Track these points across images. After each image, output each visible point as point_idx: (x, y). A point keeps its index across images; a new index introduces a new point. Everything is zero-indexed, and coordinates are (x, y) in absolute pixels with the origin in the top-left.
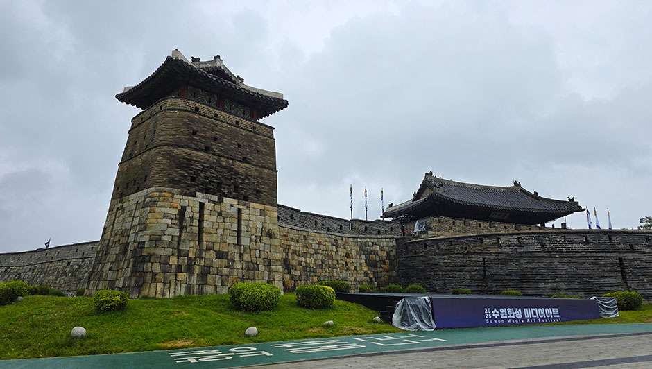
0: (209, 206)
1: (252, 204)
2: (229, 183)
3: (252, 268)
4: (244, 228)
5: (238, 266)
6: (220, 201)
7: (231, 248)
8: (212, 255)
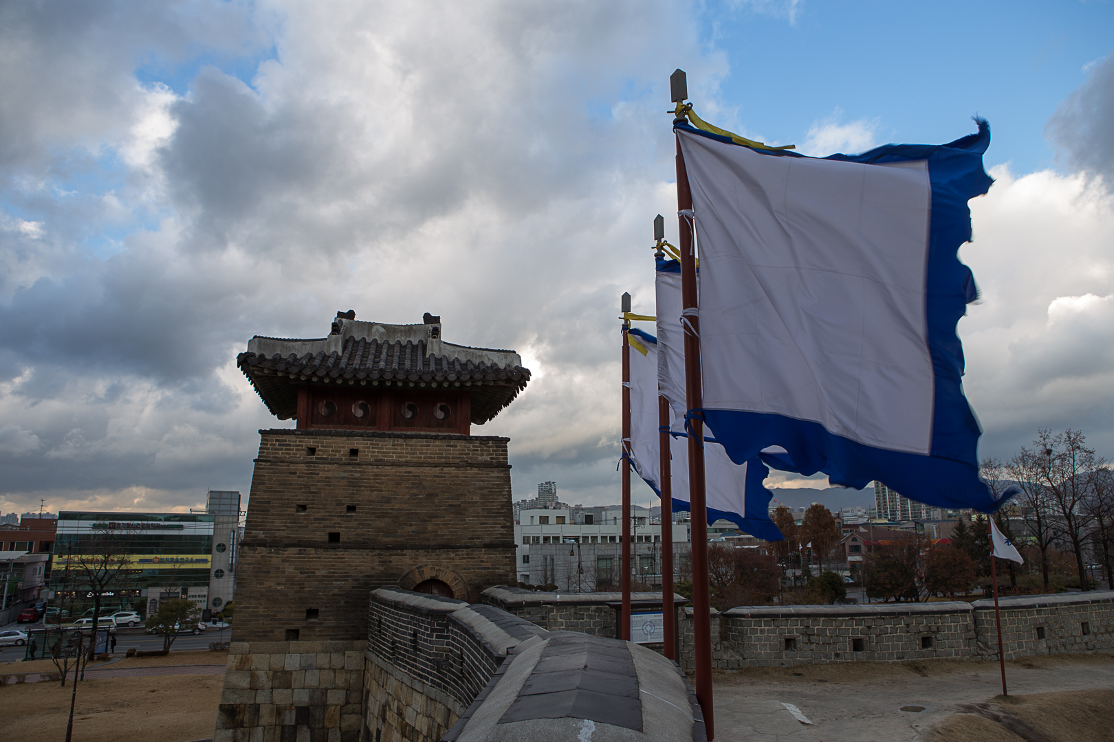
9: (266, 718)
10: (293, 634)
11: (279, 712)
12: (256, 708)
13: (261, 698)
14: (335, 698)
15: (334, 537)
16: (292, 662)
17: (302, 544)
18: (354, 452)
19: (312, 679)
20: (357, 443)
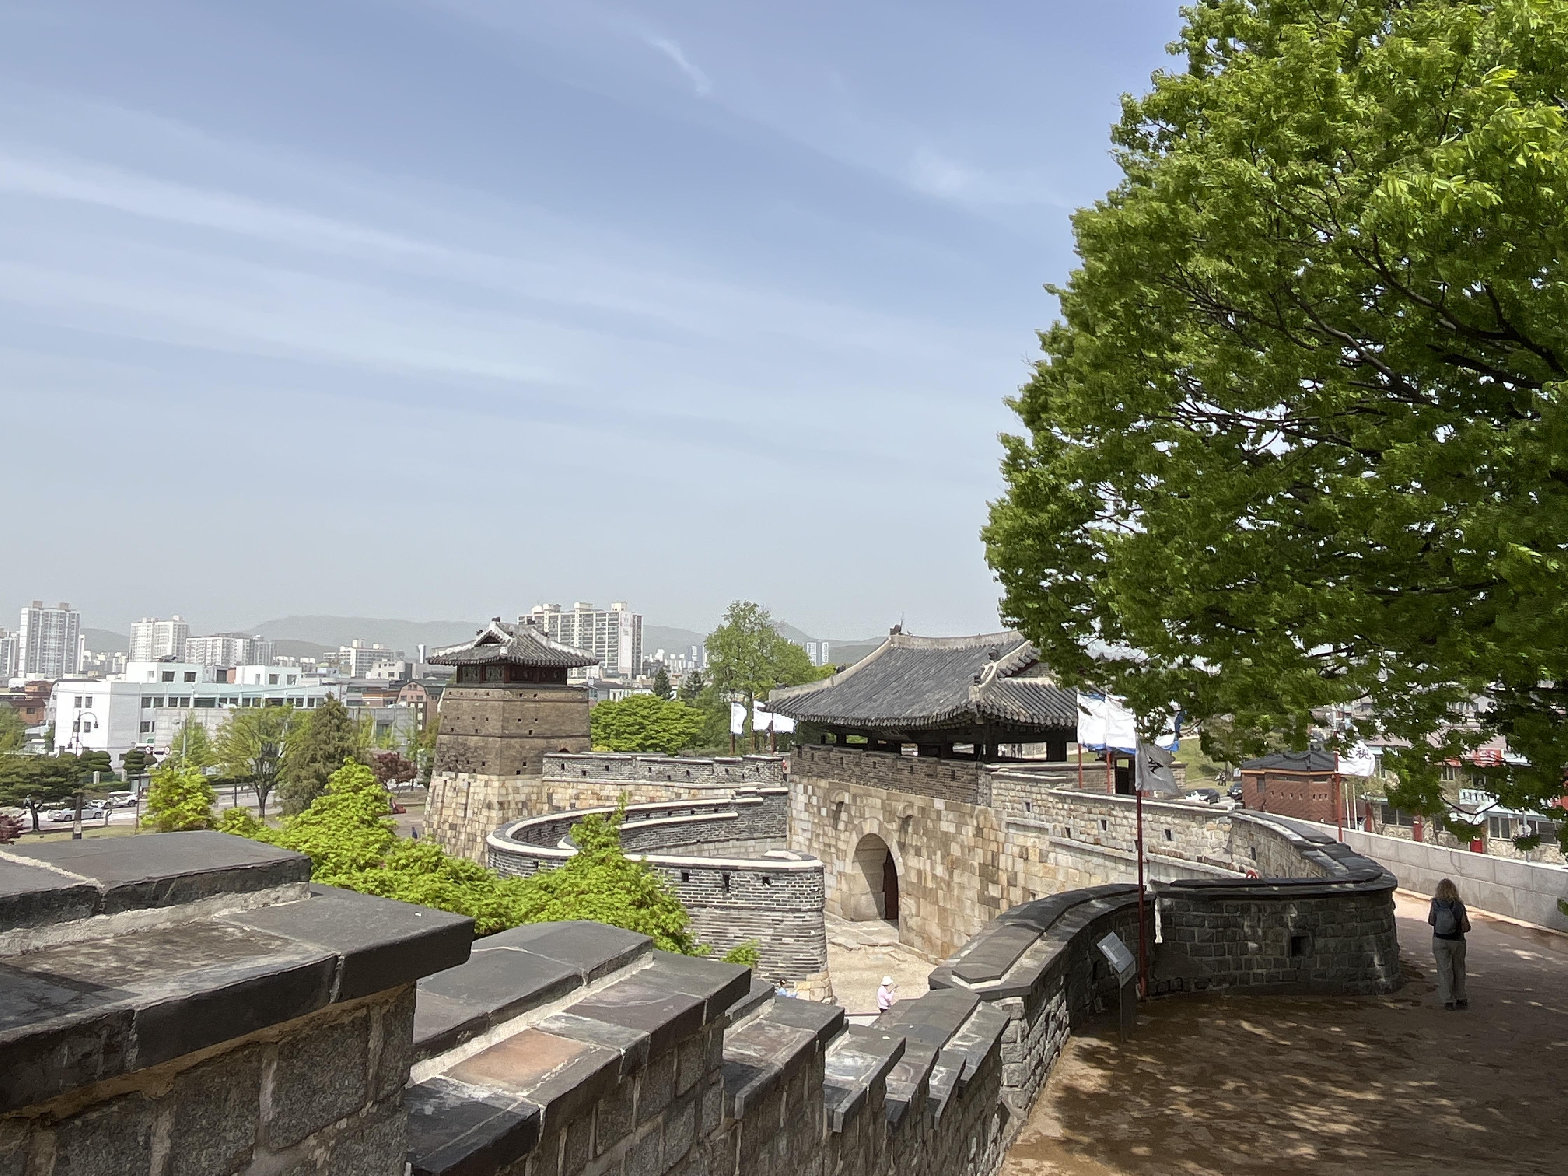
0: (449, 783)
1: (479, 776)
2: (463, 758)
3: (472, 838)
4: (470, 801)
5: (463, 837)
6: (457, 776)
7: (460, 822)
8: (446, 827)
9: (513, 806)
10: (518, 773)
11: (517, 804)
12: (509, 802)
13: (510, 798)
14: (534, 797)
15: (531, 732)
17: (522, 736)
18: (535, 696)
19: (526, 790)
20: (537, 692)
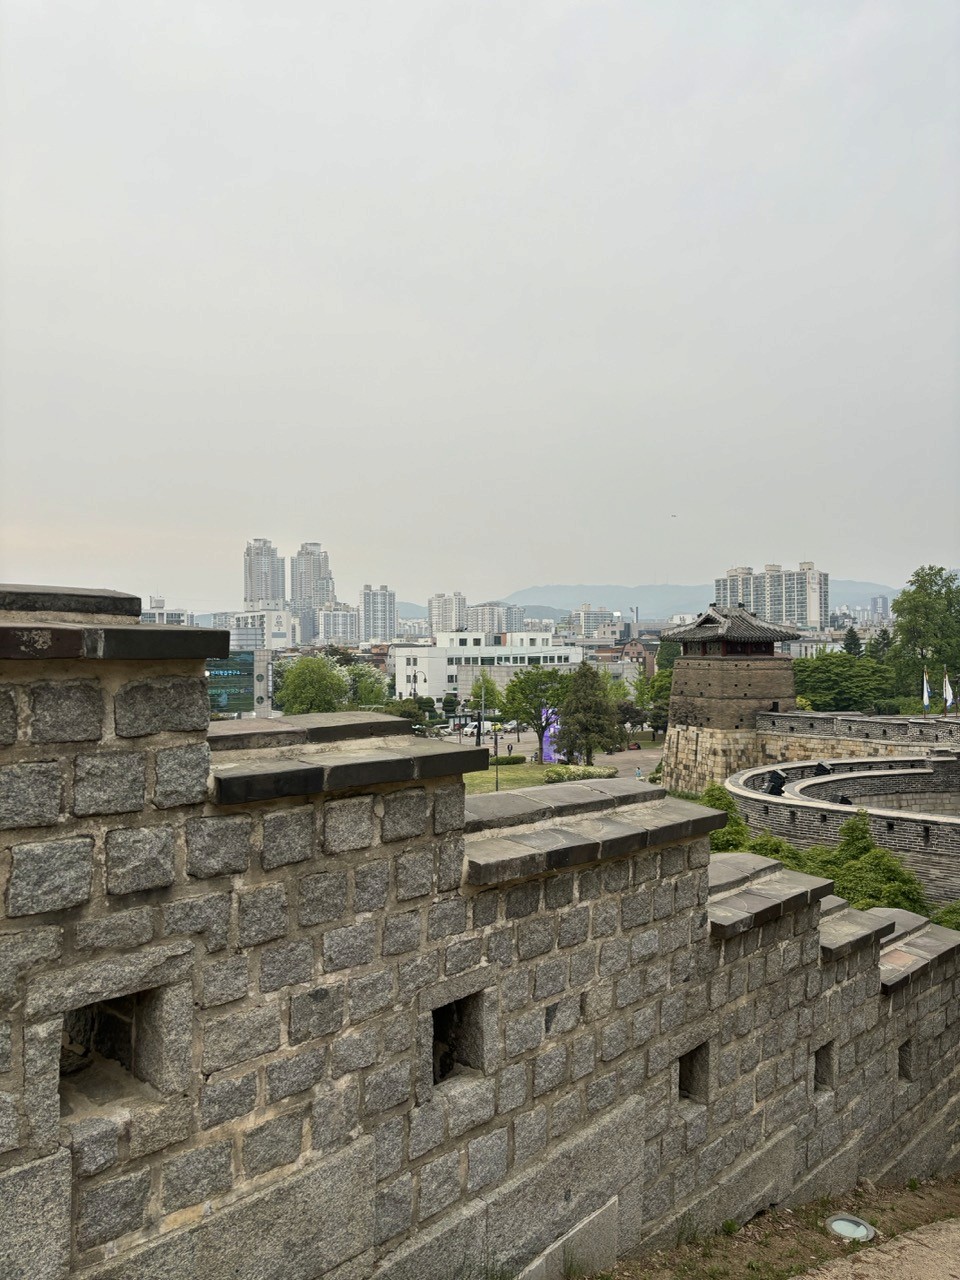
0: (682, 733)
1: (705, 729)
2: (692, 715)
3: (702, 777)
4: (699, 748)
5: (695, 775)
6: (687, 729)
7: (692, 764)
8: (681, 767)
9: (733, 753)
10: (737, 727)
11: (736, 751)
12: (730, 750)
13: (732, 747)
14: (750, 747)
15: (745, 695)
16: (738, 736)
17: (738, 698)
18: (748, 665)
19: (744, 741)
20: (749, 663)
